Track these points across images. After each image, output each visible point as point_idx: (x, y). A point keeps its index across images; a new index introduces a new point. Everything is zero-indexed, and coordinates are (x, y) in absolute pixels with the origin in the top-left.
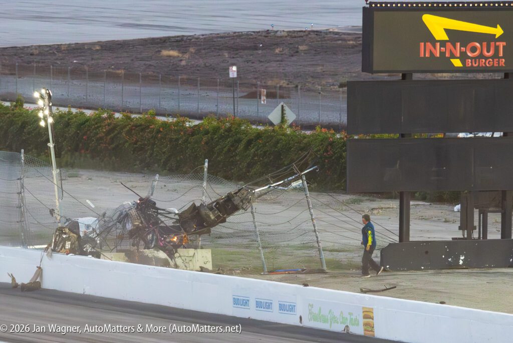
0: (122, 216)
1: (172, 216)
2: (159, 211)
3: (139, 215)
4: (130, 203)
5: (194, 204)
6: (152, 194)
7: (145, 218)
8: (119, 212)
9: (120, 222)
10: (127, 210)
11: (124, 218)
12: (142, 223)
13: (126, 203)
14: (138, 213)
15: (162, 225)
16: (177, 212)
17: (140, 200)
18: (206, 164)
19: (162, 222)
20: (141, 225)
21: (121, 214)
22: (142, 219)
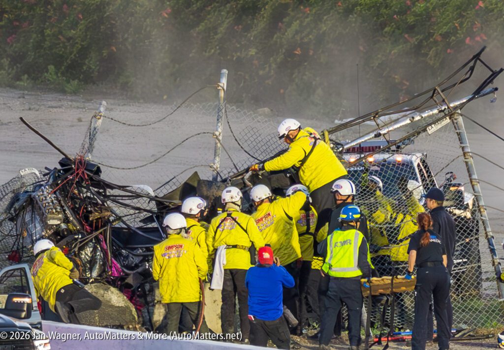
0: (17, 205)
1: (142, 203)
2: (109, 192)
3: (59, 201)
4: (37, 173)
5: (196, 173)
6: (90, 149)
7: (75, 211)
8: (11, 195)
9: (12, 219)
10: (30, 189)
11: (23, 208)
12: (66, 220)
13: (28, 171)
14: (57, 199)
15: (117, 225)
16: (152, 194)
17: (61, 163)
18: (224, 82)
19: (119, 218)
20: (63, 226)
21: (16, 199)
22: (68, 212)
